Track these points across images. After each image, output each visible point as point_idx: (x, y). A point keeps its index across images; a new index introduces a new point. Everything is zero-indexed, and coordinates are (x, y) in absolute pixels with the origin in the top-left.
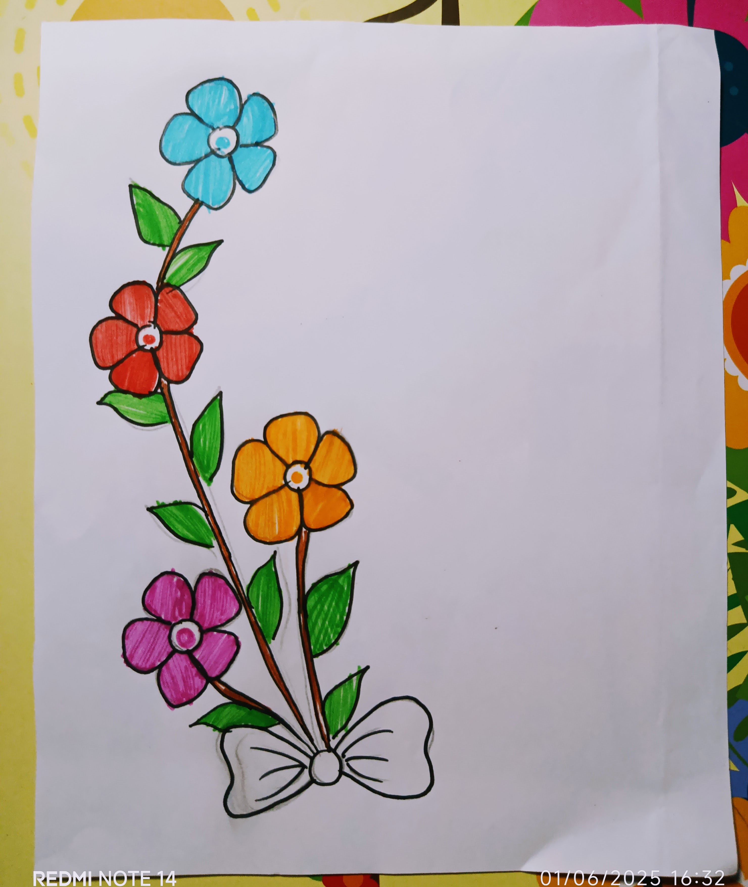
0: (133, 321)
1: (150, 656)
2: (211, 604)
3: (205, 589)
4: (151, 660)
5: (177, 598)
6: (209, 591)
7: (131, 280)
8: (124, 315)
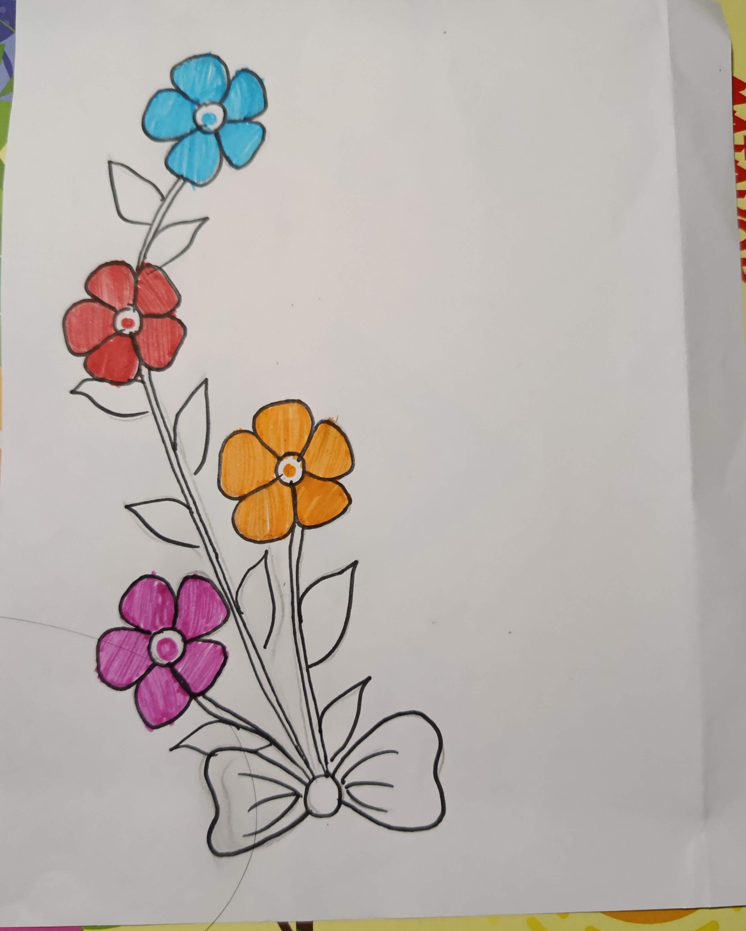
0: (110, 304)
1: (127, 670)
2: (196, 611)
3: (189, 594)
4: (128, 676)
5: (158, 605)
6: (193, 597)
7: (108, 260)
8: (100, 298)
